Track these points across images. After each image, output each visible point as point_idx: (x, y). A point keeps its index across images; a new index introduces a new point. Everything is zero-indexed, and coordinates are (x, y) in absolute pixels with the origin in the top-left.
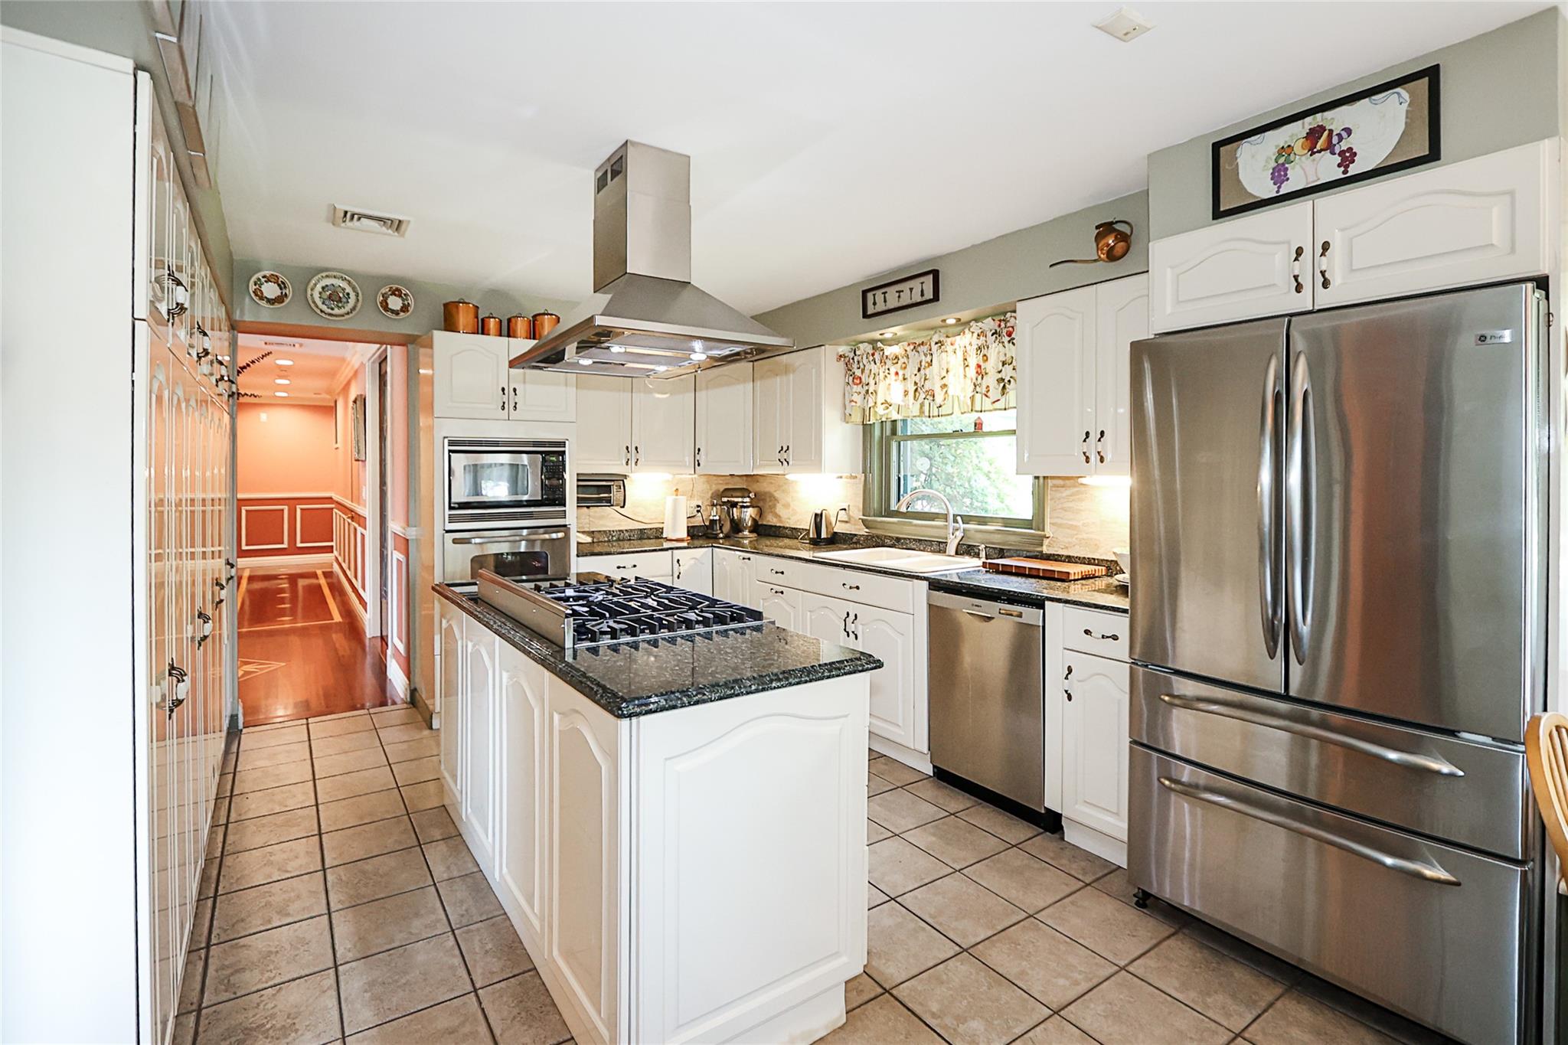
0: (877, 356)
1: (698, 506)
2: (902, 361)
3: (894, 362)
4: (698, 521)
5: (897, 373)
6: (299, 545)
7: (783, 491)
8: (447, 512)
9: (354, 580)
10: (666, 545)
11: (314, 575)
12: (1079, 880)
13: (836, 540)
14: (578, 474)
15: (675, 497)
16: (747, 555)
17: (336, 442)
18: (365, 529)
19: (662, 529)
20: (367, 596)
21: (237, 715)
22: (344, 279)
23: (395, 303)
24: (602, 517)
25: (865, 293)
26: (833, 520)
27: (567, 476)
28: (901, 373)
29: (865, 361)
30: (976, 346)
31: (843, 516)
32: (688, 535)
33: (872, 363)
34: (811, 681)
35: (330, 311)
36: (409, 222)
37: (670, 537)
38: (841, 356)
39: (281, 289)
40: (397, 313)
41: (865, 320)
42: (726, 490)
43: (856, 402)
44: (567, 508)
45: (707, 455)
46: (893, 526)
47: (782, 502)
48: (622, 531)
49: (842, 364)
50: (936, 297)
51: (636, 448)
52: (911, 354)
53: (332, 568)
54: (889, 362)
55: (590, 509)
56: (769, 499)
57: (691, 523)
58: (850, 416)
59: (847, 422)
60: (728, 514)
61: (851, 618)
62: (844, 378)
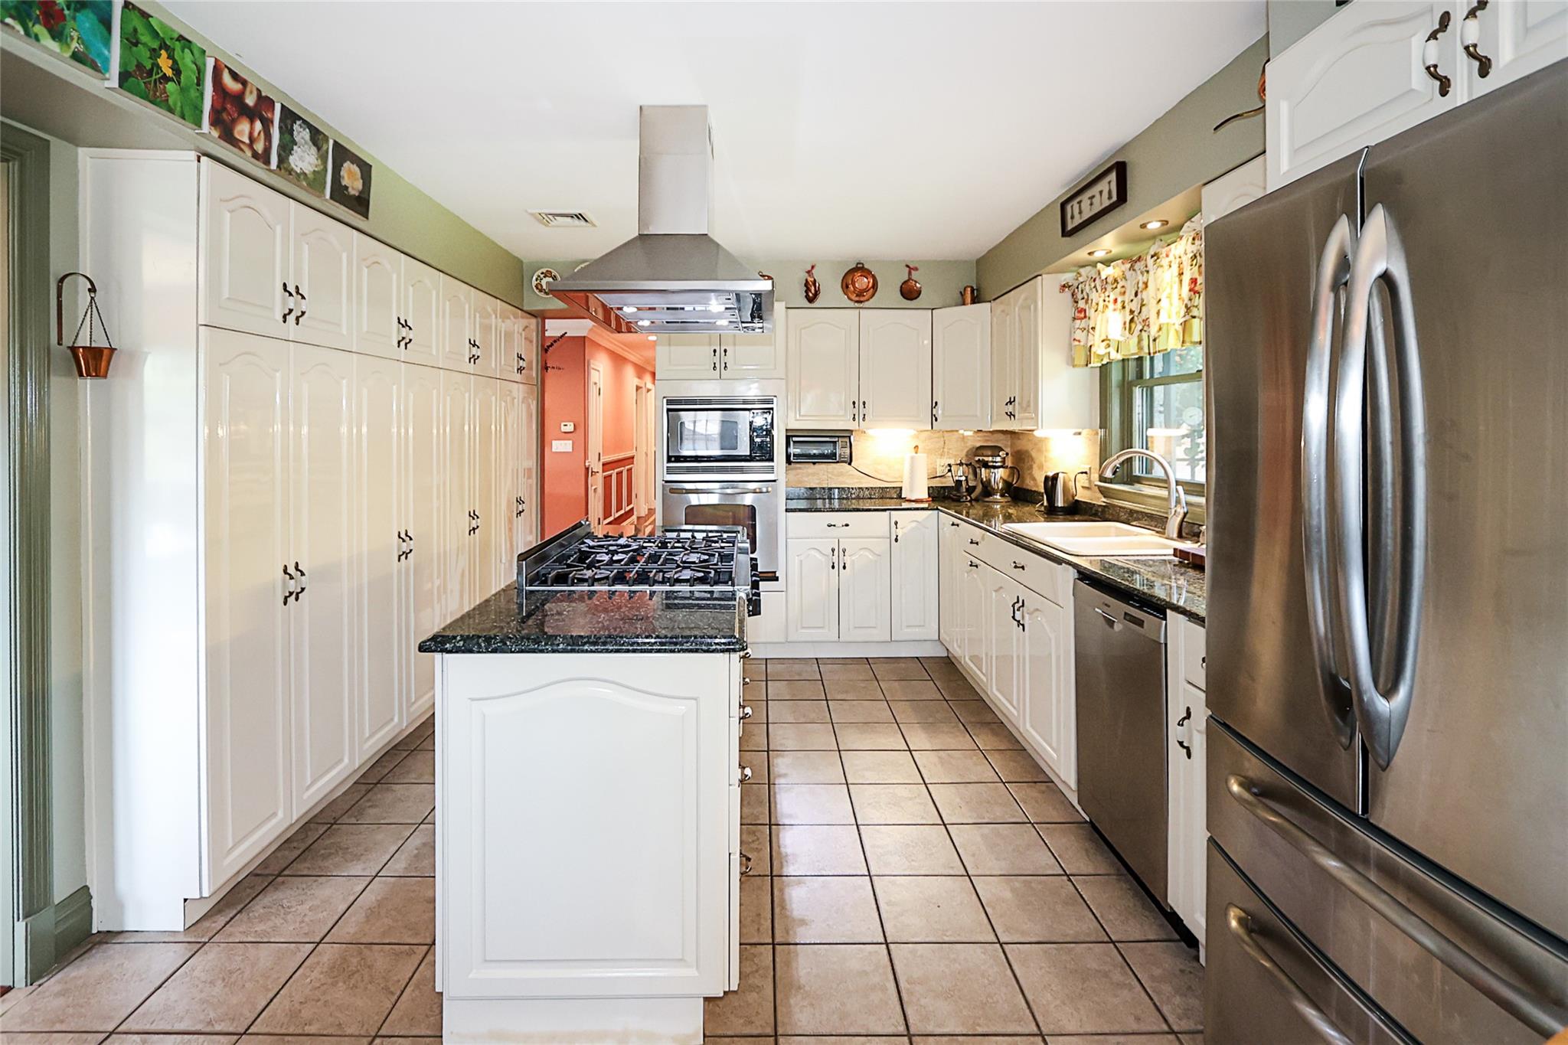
0: (1098, 282)
1: (950, 465)
2: (1121, 284)
3: (1114, 286)
4: (945, 482)
5: (1116, 301)
8: (666, 465)
10: (905, 505)
12: (1166, 1021)
14: (789, 431)
15: (914, 454)
16: (957, 521)
19: (901, 488)
24: (841, 474)
25: (1063, 206)
26: (1071, 484)
27: (774, 431)
28: (1120, 300)
29: (1088, 289)
30: (1192, 254)
31: (1081, 481)
32: (929, 496)
33: (1094, 290)
37: (909, 497)
38: (1064, 286)
41: (1064, 239)
42: (980, 447)
43: (1079, 341)
44: (775, 464)
45: (943, 410)
46: (1134, 498)
47: (1037, 461)
49: (1068, 293)
50: (1122, 198)
51: (864, 404)
52: (1128, 274)
54: (1109, 287)
55: (817, 466)
56: (1024, 459)
57: (936, 483)
58: (1073, 359)
59: (1074, 366)
60: (975, 474)
61: (1019, 605)
62: (1071, 312)
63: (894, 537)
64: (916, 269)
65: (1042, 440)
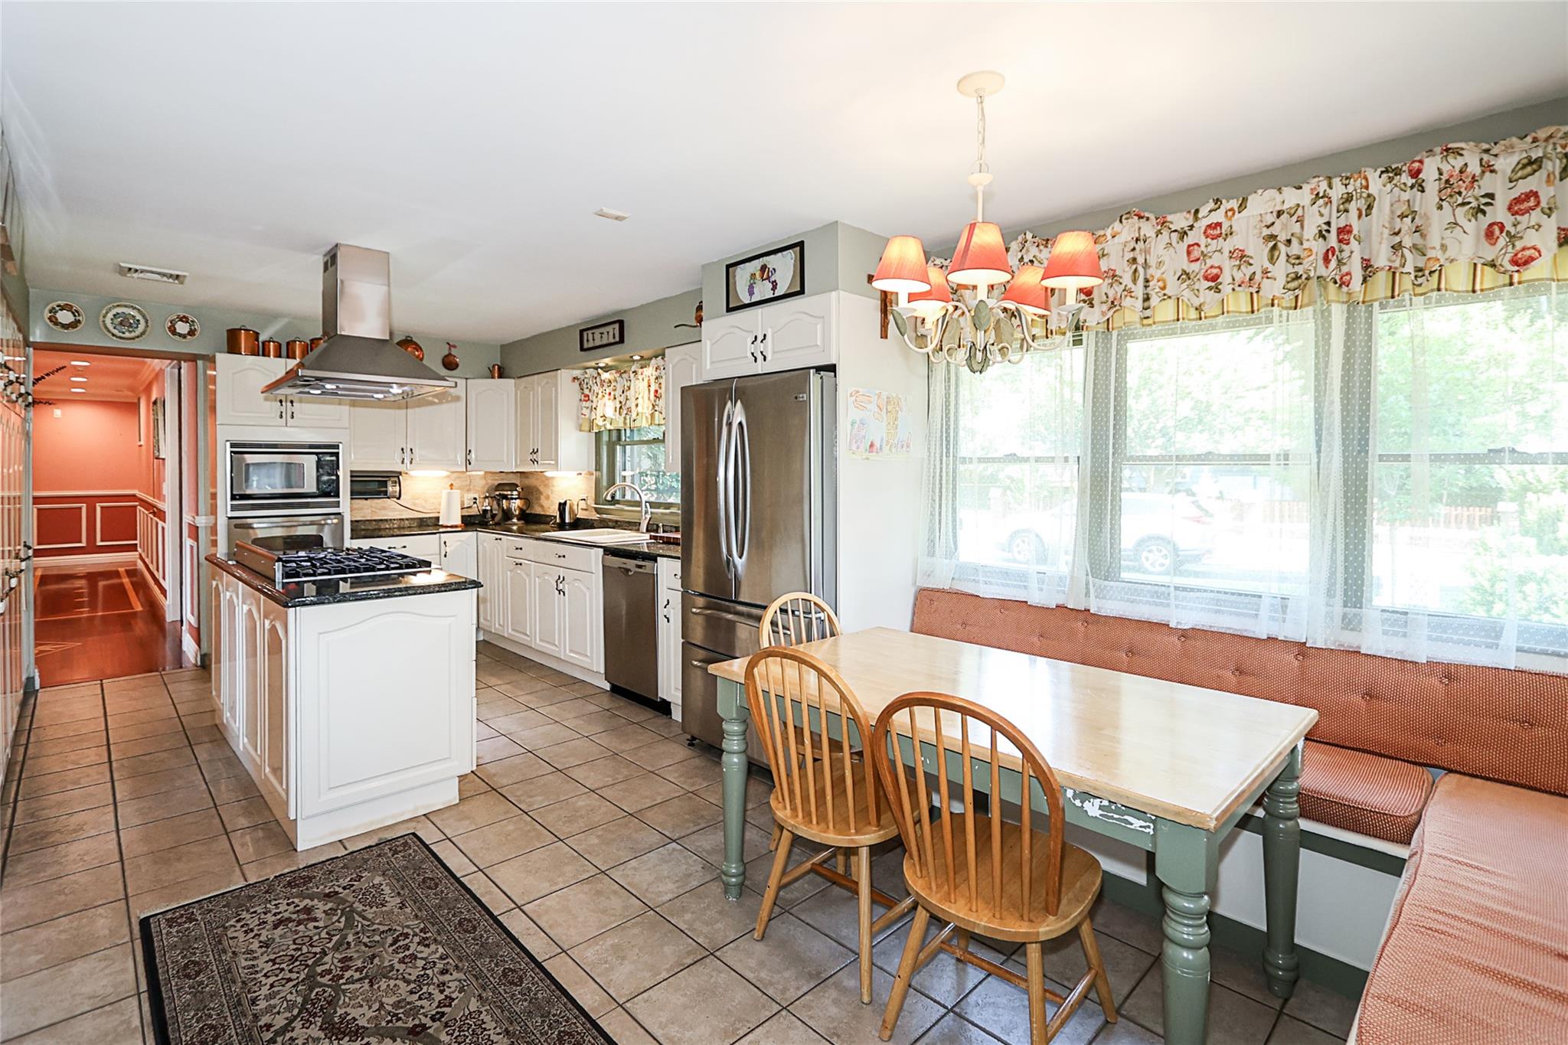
0: (598, 380)
1: (475, 499)
2: (613, 384)
3: (609, 385)
4: (474, 511)
5: (610, 394)
6: (99, 543)
7: (545, 486)
8: (230, 503)
9: (155, 573)
11: (116, 574)
12: (664, 736)
13: (578, 524)
14: (351, 471)
15: (449, 490)
16: (500, 536)
17: (140, 440)
18: (165, 522)
19: (438, 517)
20: (166, 585)
21: (33, 678)
22: (134, 308)
23: (182, 328)
24: (384, 508)
25: (582, 332)
26: (575, 507)
27: (340, 473)
28: (612, 393)
29: (591, 383)
30: (654, 377)
31: (582, 505)
32: (461, 522)
33: (595, 384)
34: (424, 593)
35: (121, 335)
36: (185, 276)
37: (445, 524)
38: (576, 378)
39: (75, 316)
40: (184, 336)
41: (580, 353)
42: (500, 485)
43: (585, 415)
44: (341, 499)
45: (479, 455)
46: (616, 513)
47: (544, 494)
48: (402, 520)
49: (577, 383)
50: (622, 340)
51: (411, 450)
52: (618, 379)
53: (136, 565)
54: (606, 385)
55: (369, 500)
56: (532, 492)
57: (466, 513)
58: (581, 426)
59: (581, 431)
60: (499, 505)
61: (560, 580)
62: (578, 395)
63: (443, 554)
64: (455, 347)
65: (548, 479)
